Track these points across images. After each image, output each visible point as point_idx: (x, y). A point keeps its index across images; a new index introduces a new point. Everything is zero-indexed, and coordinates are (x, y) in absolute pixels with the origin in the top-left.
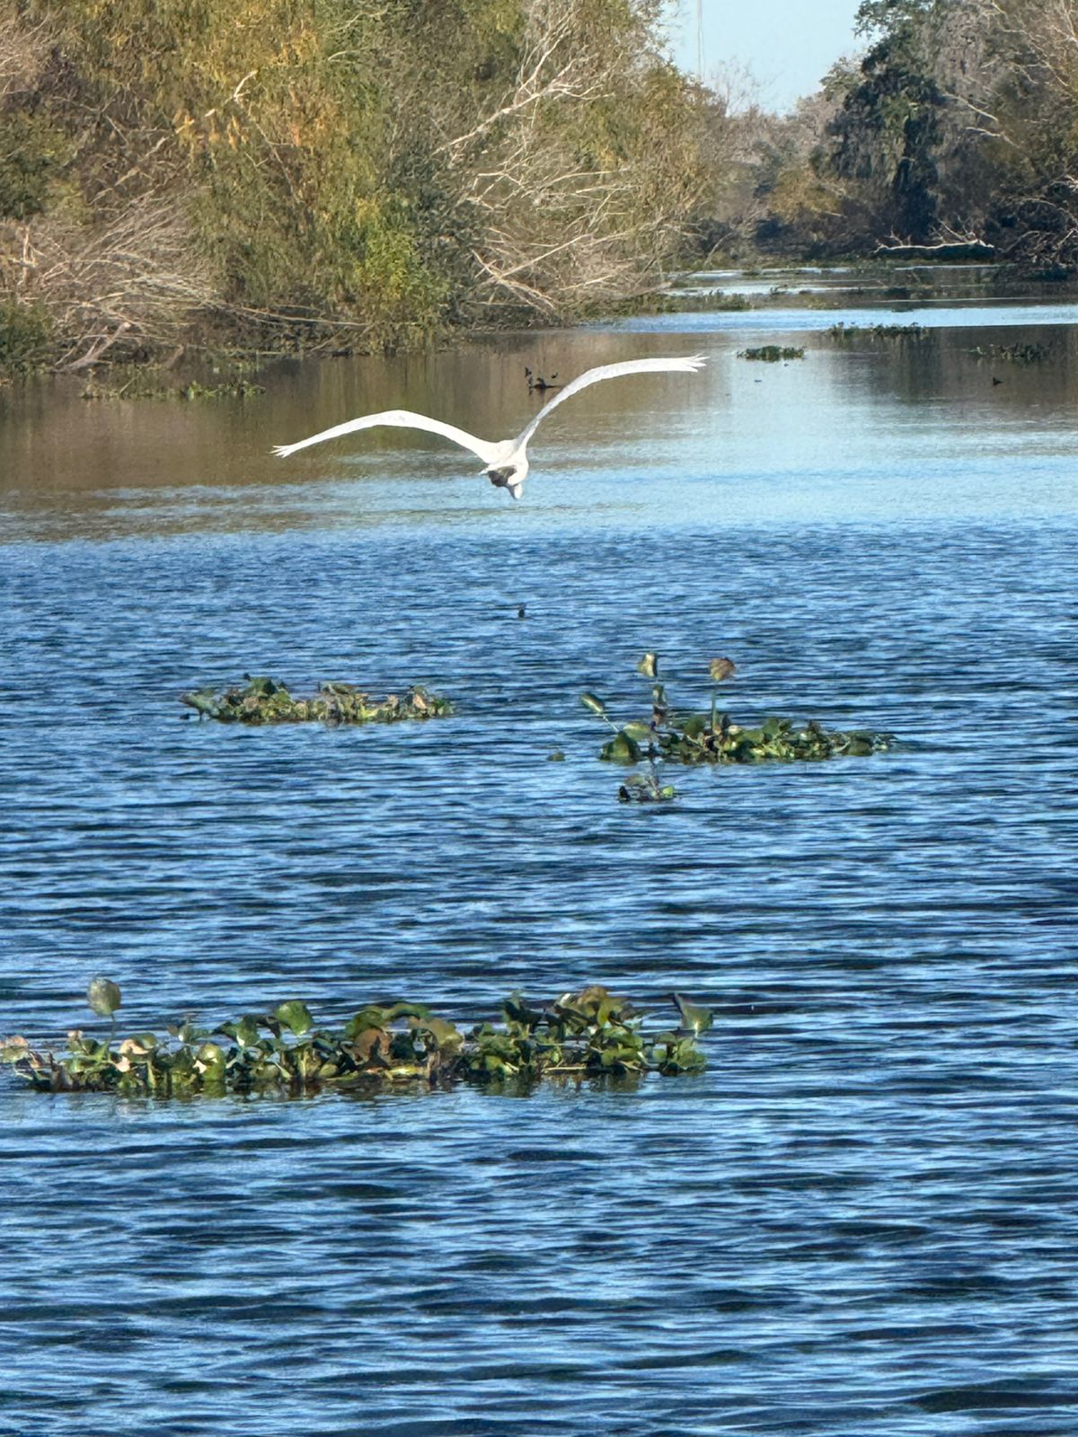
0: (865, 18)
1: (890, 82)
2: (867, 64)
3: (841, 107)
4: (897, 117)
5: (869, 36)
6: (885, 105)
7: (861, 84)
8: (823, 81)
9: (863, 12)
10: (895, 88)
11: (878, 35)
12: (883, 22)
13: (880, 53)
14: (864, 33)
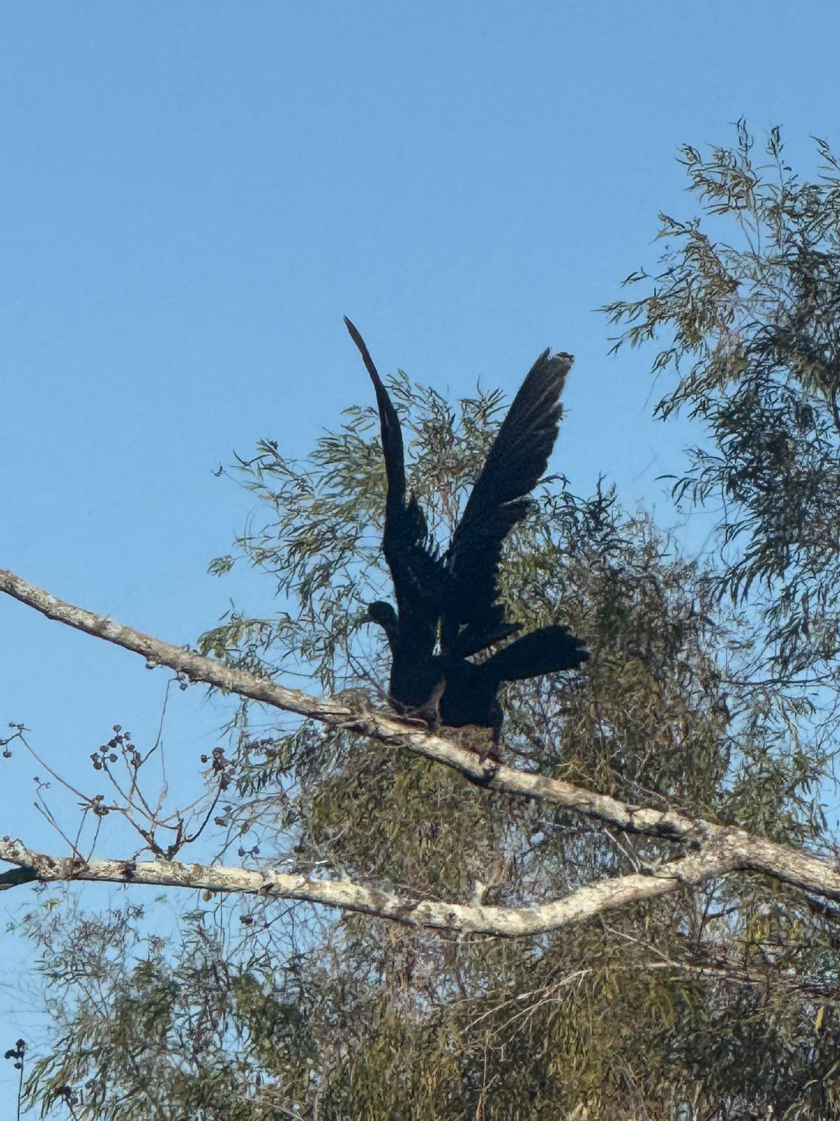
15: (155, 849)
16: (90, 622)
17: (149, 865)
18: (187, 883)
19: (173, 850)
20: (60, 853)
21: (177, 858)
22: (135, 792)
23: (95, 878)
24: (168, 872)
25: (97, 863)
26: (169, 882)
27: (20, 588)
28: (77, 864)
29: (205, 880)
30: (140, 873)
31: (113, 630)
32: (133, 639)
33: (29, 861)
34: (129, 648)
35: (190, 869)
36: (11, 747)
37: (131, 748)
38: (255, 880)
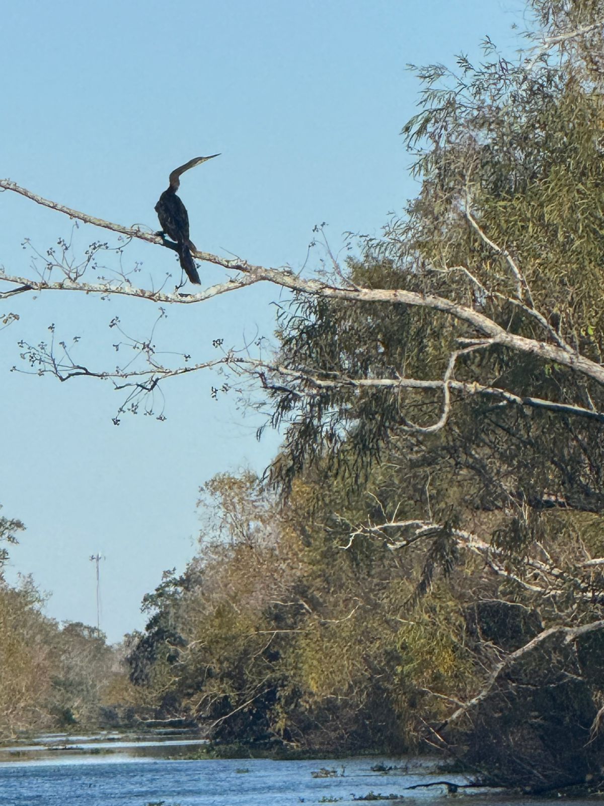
0: (147, 603)
1: (160, 635)
2: (149, 627)
3: (135, 649)
4: (164, 654)
5: (149, 613)
6: (157, 648)
7: (145, 637)
8: (126, 636)
9: (145, 600)
10: (162, 638)
11: (154, 611)
12: (156, 605)
13: (155, 621)
14: (146, 610)
15: (70, 278)
16: (52, 205)
17: (68, 283)
18: (81, 289)
19: (76, 279)
20: (39, 280)
21: (77, 281)
22: (64, 261)
23: (50, 288)
24: (74, 286)
25: (50, 284)
26: (74, 289)
27: (29, 194)
28: (44, 284)
29: (86, 288)
30: (65, 286)
31: (59, 207)
32: (65, 209)
33: (29, 283)
34: (65, 212)
35: (81, 285)
36: (25, 246)
37: (65, 245)
38: (102, 287)
